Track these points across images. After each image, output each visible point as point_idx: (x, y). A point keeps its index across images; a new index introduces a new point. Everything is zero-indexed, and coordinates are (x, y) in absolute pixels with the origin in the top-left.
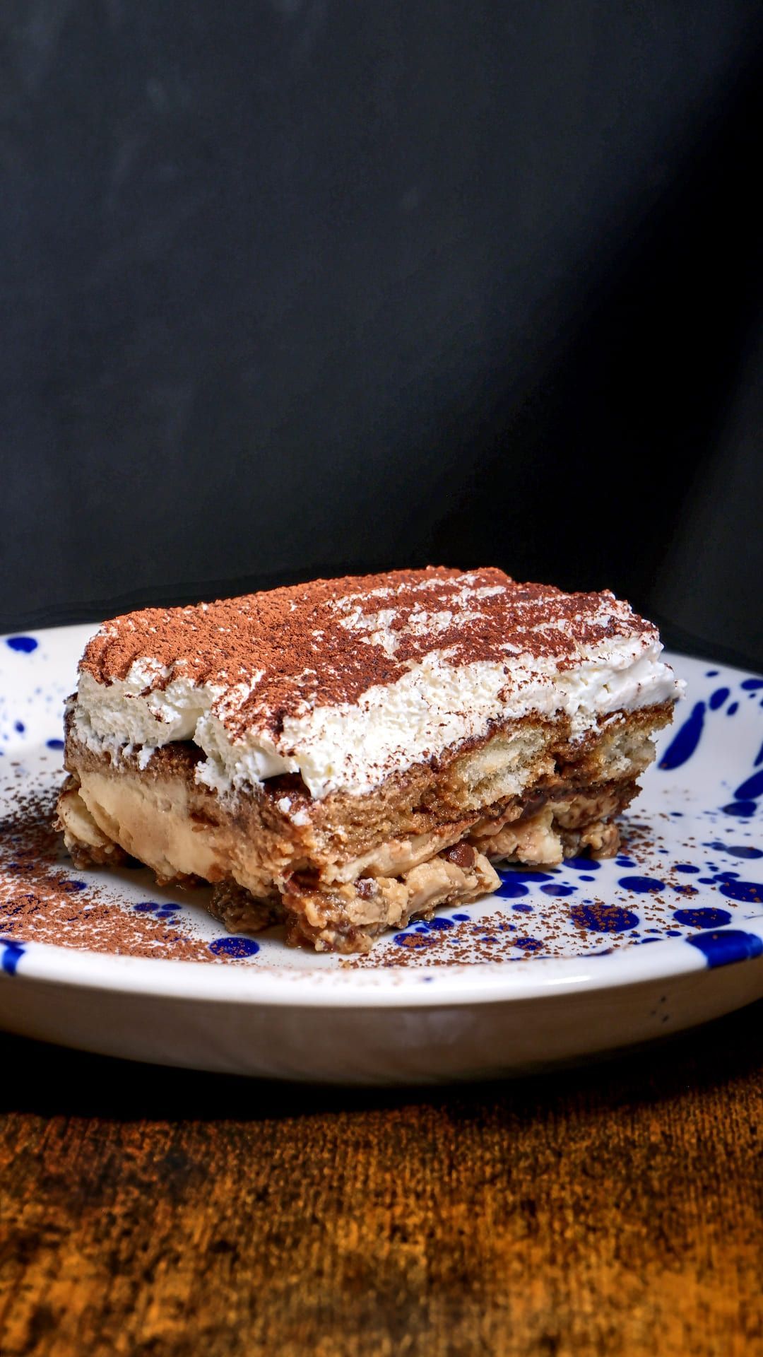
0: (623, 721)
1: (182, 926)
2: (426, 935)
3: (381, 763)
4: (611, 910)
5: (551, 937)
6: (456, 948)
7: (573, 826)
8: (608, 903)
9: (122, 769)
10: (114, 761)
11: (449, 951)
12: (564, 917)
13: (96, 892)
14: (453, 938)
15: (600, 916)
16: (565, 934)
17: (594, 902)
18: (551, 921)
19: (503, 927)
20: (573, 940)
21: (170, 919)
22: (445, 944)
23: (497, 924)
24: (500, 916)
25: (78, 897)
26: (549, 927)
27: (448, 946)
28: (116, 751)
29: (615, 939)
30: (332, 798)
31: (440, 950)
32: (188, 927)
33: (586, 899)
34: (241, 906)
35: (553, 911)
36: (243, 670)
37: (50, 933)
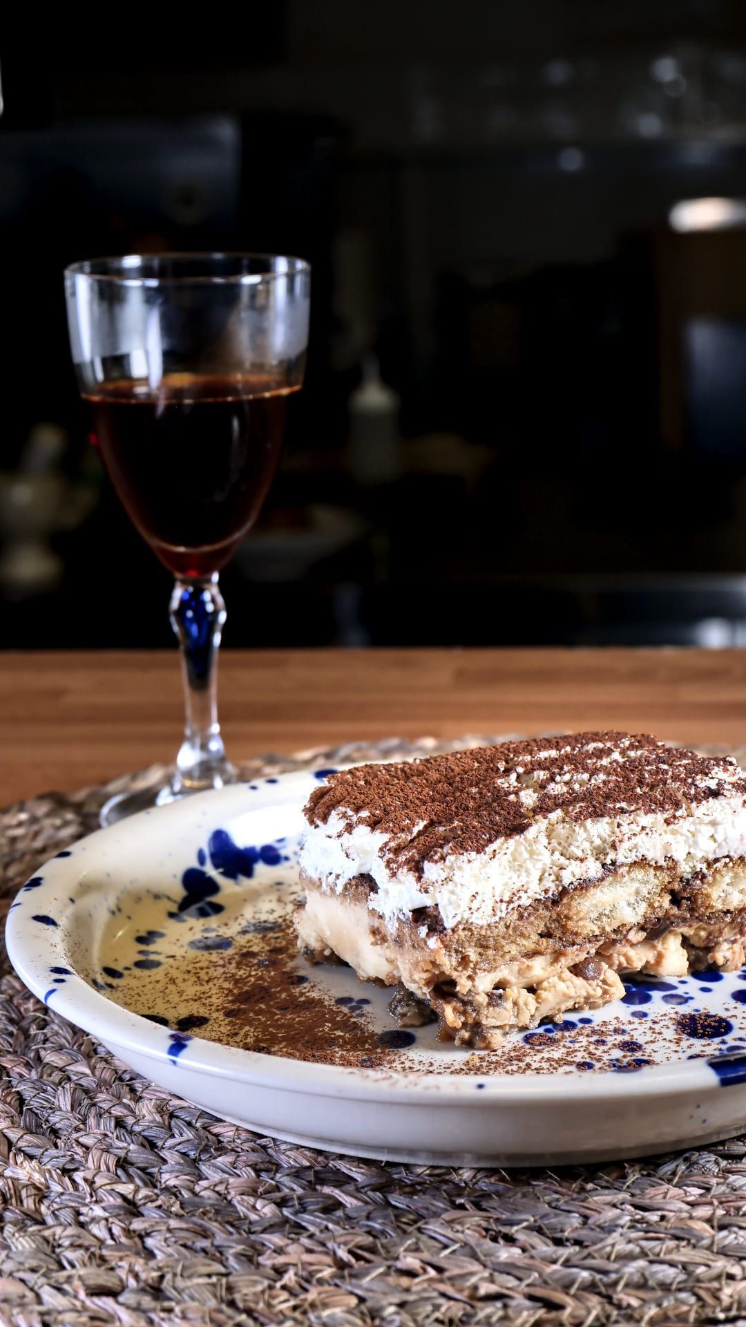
0: (731, 864)
1: (364, 1018)
2: (550, 1035)
3: (506, 898)
4: (713, 1019)
5: (651, 1042)
6: (570, 1048)
7: (702, 945)
8: (713, 1013)
9: (329, 892)
10: (324, 885)
11: (564, 1050)
12: (670, 1023)
13: (312, 987)
14: (570, 1039)
15: (702, 1025)
16: (665, 1039)
17: (702, 1011)
18: (657, 1027)
19: (616, 1031)
20: (667, 1044)
21: (358, 1012)
22: (562, 1044)
23: (611, 1028)
24: (618, 1021)
25: (298, 990)
26: (653, 1033)
27: (564, 1046)
28: (325, 878)
29: (704, 1046)
30: (461, 927)
31: (556, 1049)
32: (369, 1020)
33: (696, 1008)
34: (408, 1005)
35: (663, 1018)
36: (408, 821)
37: (263, 1019)
